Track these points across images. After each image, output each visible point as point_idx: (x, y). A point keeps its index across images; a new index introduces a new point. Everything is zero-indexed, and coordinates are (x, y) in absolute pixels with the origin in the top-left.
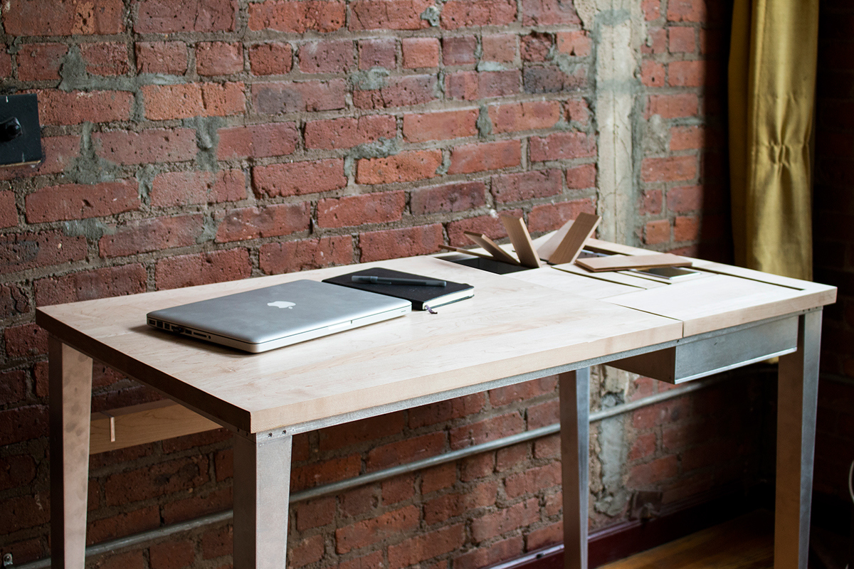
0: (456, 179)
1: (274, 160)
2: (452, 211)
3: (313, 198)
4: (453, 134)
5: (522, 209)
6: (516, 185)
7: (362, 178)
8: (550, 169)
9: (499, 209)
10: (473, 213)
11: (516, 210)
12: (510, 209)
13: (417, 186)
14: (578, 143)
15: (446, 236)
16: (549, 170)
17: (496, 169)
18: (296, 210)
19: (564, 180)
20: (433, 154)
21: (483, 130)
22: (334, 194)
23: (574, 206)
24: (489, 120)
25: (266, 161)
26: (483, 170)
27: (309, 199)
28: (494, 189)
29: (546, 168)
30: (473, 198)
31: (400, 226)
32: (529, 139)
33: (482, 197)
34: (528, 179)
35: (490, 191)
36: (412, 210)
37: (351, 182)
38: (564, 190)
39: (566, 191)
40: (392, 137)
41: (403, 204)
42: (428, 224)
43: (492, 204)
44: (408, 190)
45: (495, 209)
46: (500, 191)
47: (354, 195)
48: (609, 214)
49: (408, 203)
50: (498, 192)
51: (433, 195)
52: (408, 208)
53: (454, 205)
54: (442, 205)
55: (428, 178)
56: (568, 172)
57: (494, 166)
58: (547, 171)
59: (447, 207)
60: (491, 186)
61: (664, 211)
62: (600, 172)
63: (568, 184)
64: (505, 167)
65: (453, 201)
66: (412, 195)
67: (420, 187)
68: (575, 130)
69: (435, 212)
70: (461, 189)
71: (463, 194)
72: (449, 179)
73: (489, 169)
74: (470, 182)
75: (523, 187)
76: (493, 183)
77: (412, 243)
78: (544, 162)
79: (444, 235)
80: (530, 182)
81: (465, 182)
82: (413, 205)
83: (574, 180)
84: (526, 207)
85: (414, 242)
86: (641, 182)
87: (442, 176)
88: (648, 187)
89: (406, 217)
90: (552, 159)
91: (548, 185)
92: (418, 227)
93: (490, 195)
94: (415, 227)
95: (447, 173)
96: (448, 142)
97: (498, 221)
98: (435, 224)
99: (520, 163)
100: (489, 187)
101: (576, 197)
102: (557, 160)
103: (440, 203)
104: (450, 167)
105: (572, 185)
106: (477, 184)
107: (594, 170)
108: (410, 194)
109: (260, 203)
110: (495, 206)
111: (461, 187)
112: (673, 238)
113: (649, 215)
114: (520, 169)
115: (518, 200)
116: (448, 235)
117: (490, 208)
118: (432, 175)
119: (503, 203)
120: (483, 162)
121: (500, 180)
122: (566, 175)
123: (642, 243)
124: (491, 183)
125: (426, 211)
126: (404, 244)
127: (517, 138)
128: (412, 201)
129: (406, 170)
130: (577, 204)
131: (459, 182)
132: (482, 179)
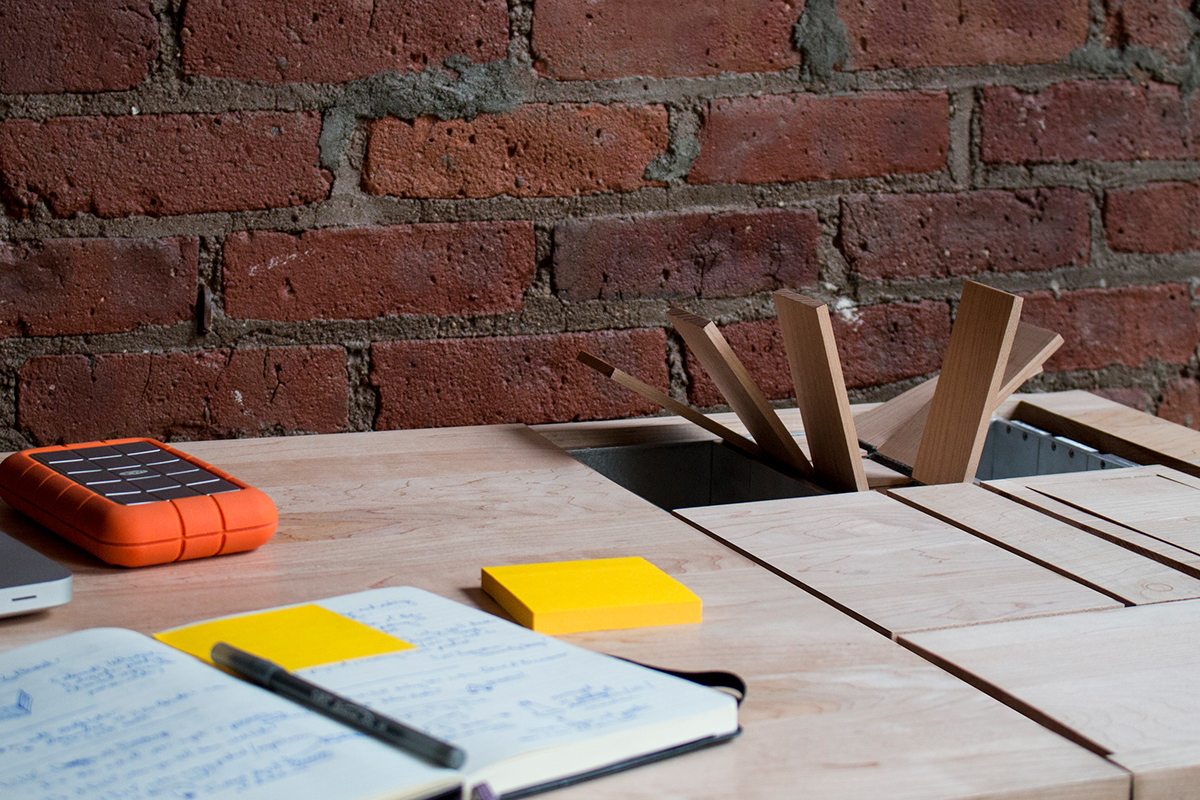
0: (720, 199)
1: (73, 103)
2: (699, 294)
3: (213, 228)
4: (708, 60)
5: (949, 301)
6: (928, 230)
7: (385, 176)
8: (1051, 188)
9: (866, 298)
11: (925, 304)
12: (906, 300)
13: (579, 213)
14: (1151, 116)
15: (678, 368)
16: (1044, 191)
17: (862, 177)
18: (147, 261)
19: (1097, 222)
20: (636, 117)
21: (815, 56)
22: (283, 218)
23: (1131, 305)
24: (841, 25)
25: (41, 106)
26: (815, 178)
27: (193, 228)
28: (852, 238)
29: (1036, 183)
30: (777, 258)
31: (516, 330)
32: (978, 94)
33: (810, 257)
34: (973, 215)
35: (838, 242)
36: (561, 282)
37: (346, 184)
38: (1097, 255)
39: (1100, 257)
40: (493, 59)
41: (527, 263)
42: (616, 328)
43: (842, 280)
44: (547, 223)
45: (854, 296)
46: (871, 242)
47: (354, 224)
49: (548, 263)
50: (864, 247)
51: (632, 242)
52: (546, 278)
53: (709, 277)
54: (666, 273)
55: (619, 189)
56: (1112, 202)
57: (855, 168)
58: (1038, 194)
59: (686, 280)
60: (839, 227)
63: (1109, 237)
64: (892, 173)
65: (704, 265)
66: (559, 237)
67: (591, 216)
68: (1142, 77)
69: (640, 295)
70: (733, 231)
71: (739, 246)
72: (695, 198)
73: (834, 176)
74: (766, 210)
75: (953, 235)
76: (848, 219)
77: (559, 385)
78: (1028, 164)
79: (671, 365)
80: (979, 223)
81: (753, 210)
82: (563, 272)
83: (1131, 224)
85: (564, 380)
87: (667, 186)
89: (539, 303)
90: (1057, 158)
91: (1042, 235)
92: (582, 335)
93: (837, 252)
94: (570, 334)
95: (685, 178)
96: (691, 84)
97: (861, 334)
98: (640, 331)
99: (945, 165)
100: (834, 232)
101: (1141, 277)
102: (1074, 163)
103: (660, 268)
104: (695, 160)
105: (1124, 239)
106: (791, 217)
108: (552, 233)
109: (21, 231)
110: (852, 287)
111: (734, 223)
114: (945, 180)
115: (934, 274)
116: (685, 365)
117: (837, 294)
118: (632, 181)
119: (880, 281)
120: (815, 154)
121: (873, 211)
122: (1104, 211)
124: (841, 216)
125: (610, 289)
126: (528, 384)
127: (938, 86)
128: (560, 255)
129: (544, 160)
130: (1141, 296)
131: (728, 208)
132: (809, 202)
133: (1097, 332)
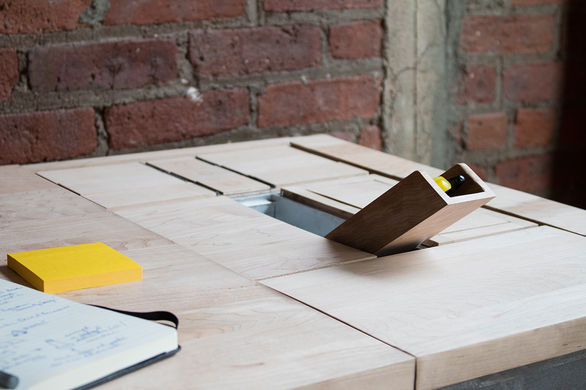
0: (122, 33)
2: (112, 88)
5: (248, 88)
6: (236, 49)
8: (300, 25)
9: (204, 87)
10: (153, 92)
11: (236, 90)
12: (226, 88)
13: (42, 43)
15: (102, 129)
16: (297, 27)
17: (199, 20)
19: (324, 43)
23: (343, 87)
26: (174, 21)
28: (195, 54)
29: (292, 22)
30: (154, 66)
31: (8, 110)
33: (172, 65)
34: (260, 40)
35: (188, 56)
36: (33, 83)
38: (325, 61)
39: (327, 62)
41: (14, 72)
42: (66, 108)
43: (190, 77)
44: (24, 49)
45: (197, 86)
46: (206, 56)
48: (404, 103)
49: (25, 72)
50: (202, 59)
52: (25, 80)
53: (117, 78)
54: (93, 76)
55: (65, 29)
56: (333, 33)
57: (196, 15)
58: (294, 28)
59: (104, 79)
60: (188, 48)
61: (498, 99)
62: (390, 34)
63: (331, 51)
64: (216, 18)
65: (114, 71)
66: (31, 57)
67: (49, 45)
69: (78, 89)
70: (130, 51)
71: (134, 60)
72: (108, 33)
73: (185, 20)
74: (147, 40)
75: (249, 52)
76: (193, 44)
77: (34, 141)
78: (288, 12)
79: (97, 127)
80: (263, 45)
81: (140, 39)
82: (34, 76)
83: (342, 44)
84: (255, 85)
85: (37, 138)
86: (461, 52)
87: (92, 27)
88: (472, 61)
89: (21, 95)
90: (303, 8)
91: (296, 51)
92: (47, 112)
93: (187, 62)
94: (39, 113)
95: (102, 22)
97: (202, 107)
98: (80, 109)
99: (244, 13)
100: (185, 51)
101: (347, 72)
102: (312, 11)
103: (90, 73)
104: (107, 12)
105: (339, 52)
106: (160, 43)
107: (379, 30)
108: (27, 55)
110: (196, 81)
111: (130, 47)
112: (511, 141)
113: (472, 105)
114: (244, 22)
115: (240, 74)
116: (106, 127)
117: (188, 85)
118: (72, 24)
119: (211, 78)
120: (174, 7)
121: (206, 39)
122: (328, 36)
123: (459, 148)
124: (189, 42)
125: (62, 86)
126: (17, 141)
128: (32, 67)
130: (348, 83)
131: (127, 39)
132: (171, 35)
133: (327, 102)
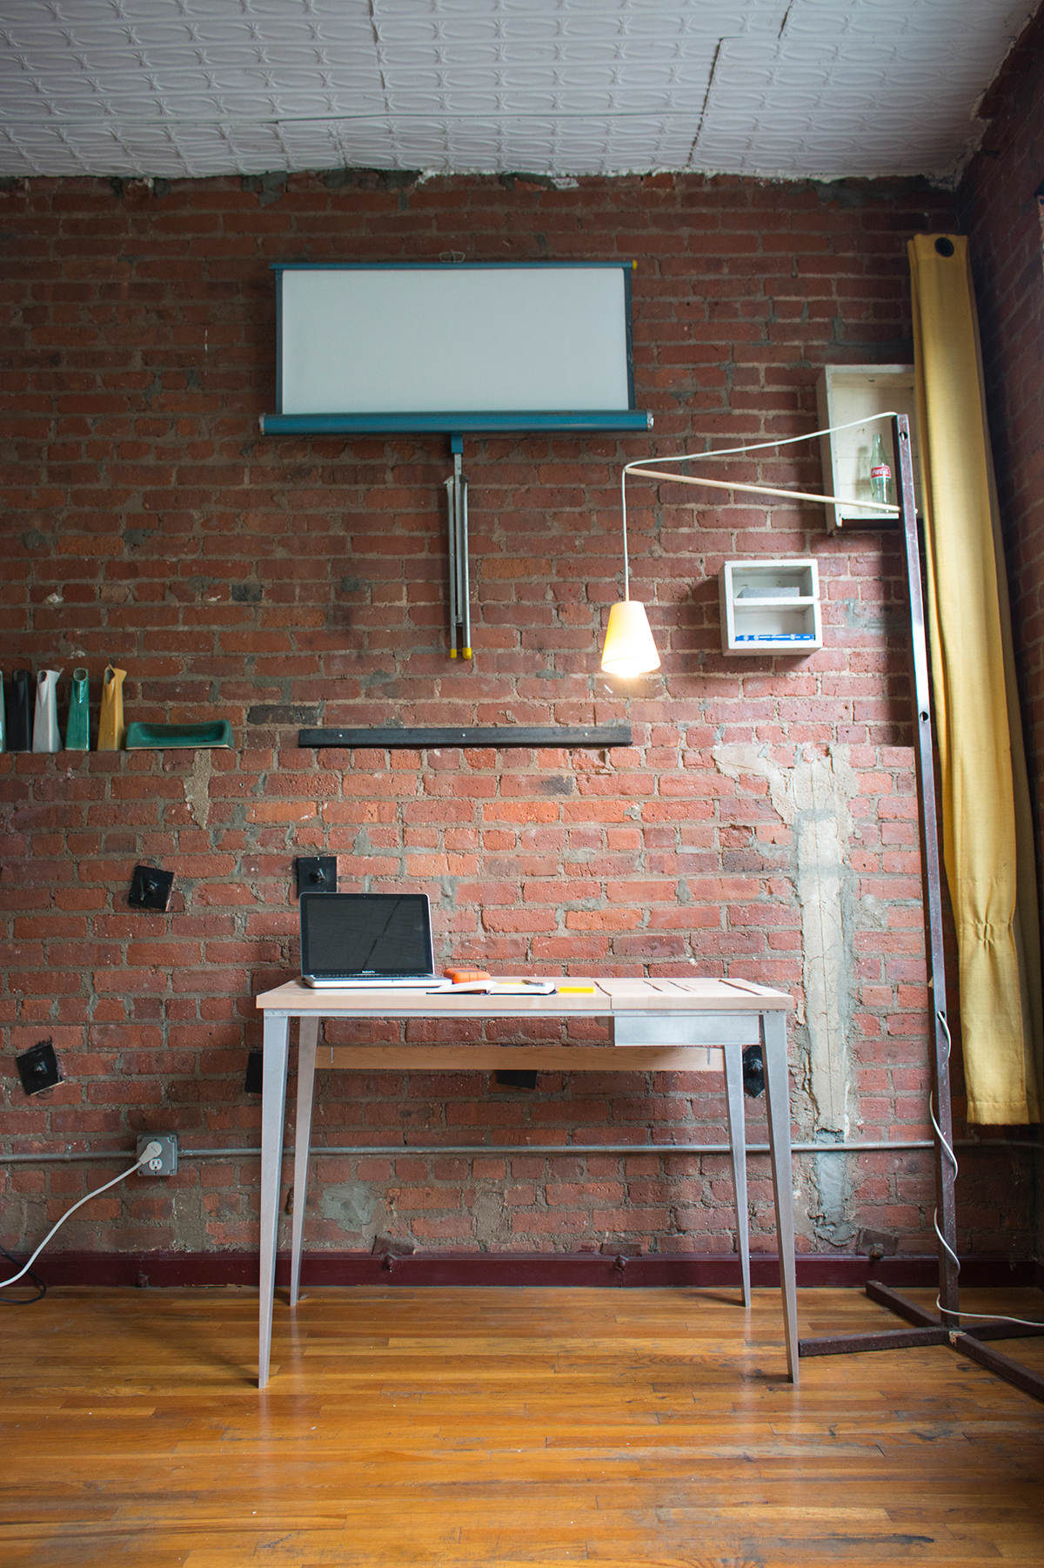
0: (657, 932)
1: (499, 907)
2: (652, 956)
3: (530, 935)
4: (652, 897)
5: (722, 961)
6: (716, 942)
7: (570, 924)
8: (752, 932)
9: (699, 959)
10: (672, 960)
11: (716, 962)
12: (710, 960)
13: (619, 934)
14: (781, 913)
16: (749, 932)
17: (695, 928)
18: (515, 943)
19: (766, 941)
20: (633, 912)
21: (681, 897)
22: (546, 934)
23: (778, 964)
24: (688, 889)
25: (492, 907)
26: (682, 927)
27: (525, 935)
28: (693, 943)
29: (747, 930)
30: (673, 947)
31: (603, 962)
32: (728, 907)
33: (682, 947)
34: (728, 938)
35: (690, 944)
36: (615, 952)
37: (561, 926)
39: (767, 950)
40: (596, 896)
41: (606, 947)
42: (630, 963)
43: (691, 954)
44: (611, 937)
45: (695, 958)
46: (700, 945)
47: (563, 936)
48: (816, 974)
49: (611, 946)
50: (697, 945)
51: (633, 942)
52: (611, 950)
53: (654, 951)
54: (643, 950)
55: (630, 929)
56: (770, 936)
57: (694, 925)
59: (648, 951)
60: (690, 940)
61: (883, 977)
62: (805, 938)
64: (704, 927)
65: (653, 948)
66: (614, 941)
67: (622, 936)
68: (778, 903)
69: (636, 955)
70: (661, 940)
71: (662, 944)
72: (650, 932)
73: (688, 927)
74: (669, 935)
75: (723, 943)
76: (692, 938)
78: (744, 925)
80: (730, 940)
81: (665, 935)
83: (776, 942)
84: (727, 959)
86: (854, 950)
87: (642, 928)
88: (863, 955)
89: (610, 956)
90: (752, 924)
91: (749, 944)
92: (621, 965)
93: (690, 947)
94: (617, 964)
95: (647, 927)
96: (648, 903)
97: (697, 968)
98: (636, 964)
99: (720, 925)
100: (688, 941)
101: (780, 957)
102: (758, 926)
103: (641, 948)
104: (649, 923)
105: (775, 946)
107: (799, 936)
108: (613, 939)
109: (487, 935)
110: (694, 956)
111: (660, 938)
112: (896, 1003)
113: (865, 980)
114: (720, 929)
115: (718, 953)
117: (690, 957)
118: (633, 927)
119: (702, 955)
120: (682, 921)
121: (699, 936)
122: (768, 938)
123: (858, 1003)
124: (690, 938)
125: (628, 953)
127: (716, 905)
128: (614, 945)
129: (610, 922)
130: (781, 962)
131: (659, 934)
132: (682, 934)
133: (768, 971)
